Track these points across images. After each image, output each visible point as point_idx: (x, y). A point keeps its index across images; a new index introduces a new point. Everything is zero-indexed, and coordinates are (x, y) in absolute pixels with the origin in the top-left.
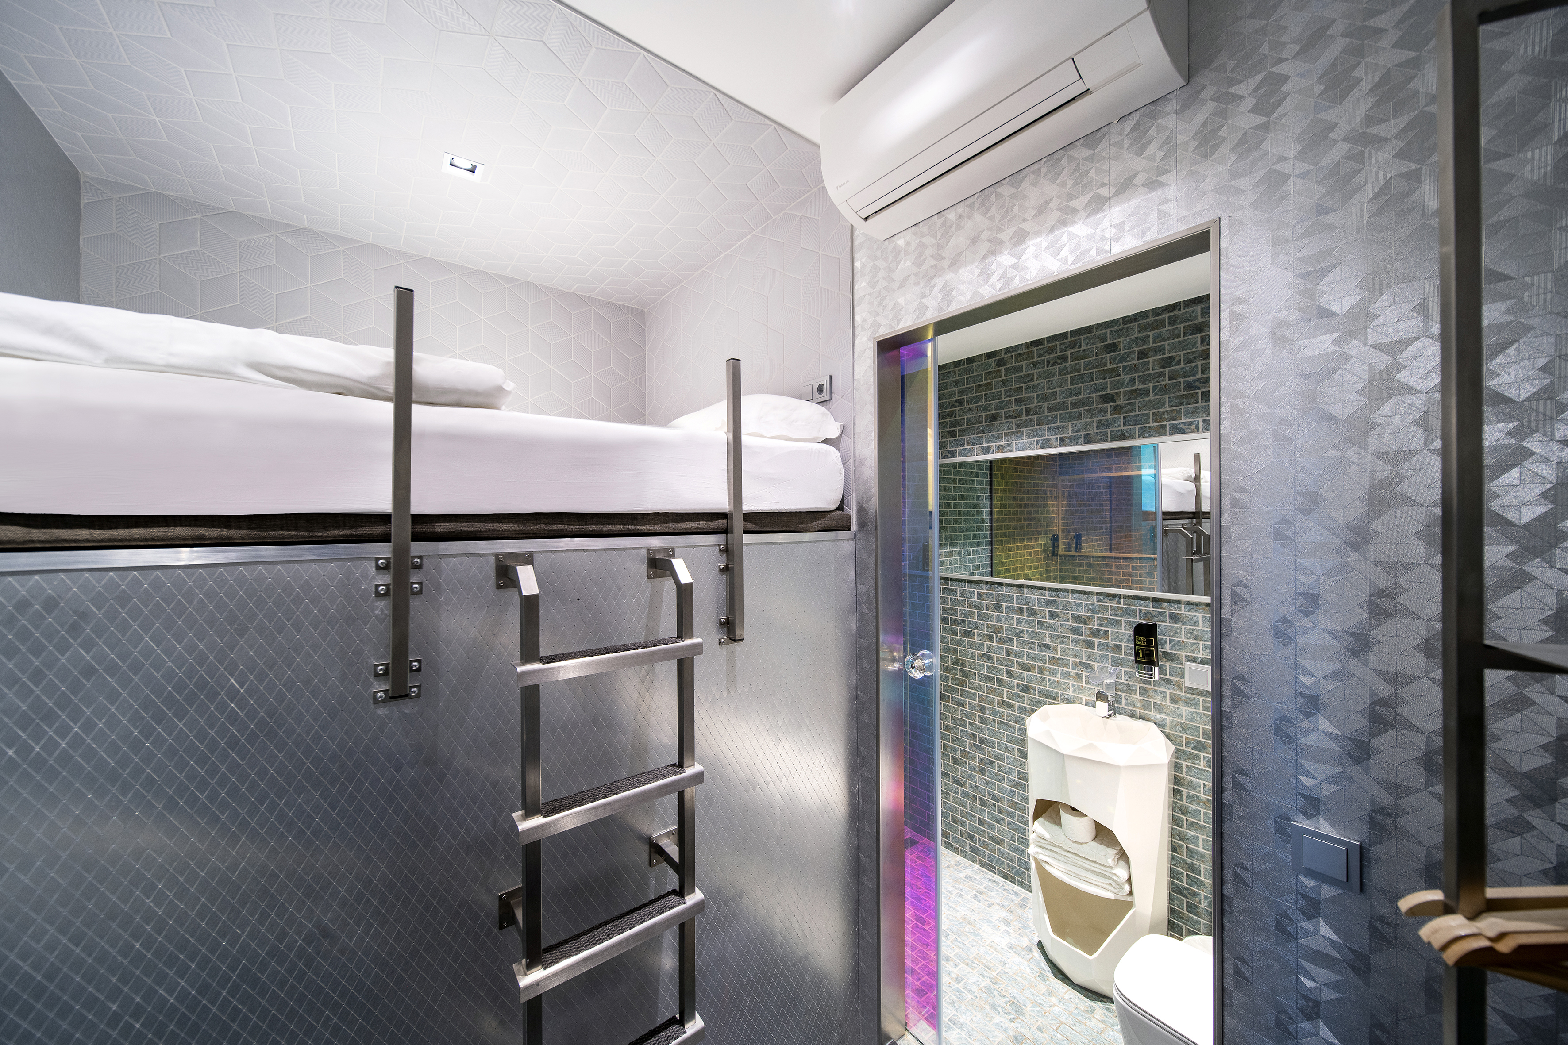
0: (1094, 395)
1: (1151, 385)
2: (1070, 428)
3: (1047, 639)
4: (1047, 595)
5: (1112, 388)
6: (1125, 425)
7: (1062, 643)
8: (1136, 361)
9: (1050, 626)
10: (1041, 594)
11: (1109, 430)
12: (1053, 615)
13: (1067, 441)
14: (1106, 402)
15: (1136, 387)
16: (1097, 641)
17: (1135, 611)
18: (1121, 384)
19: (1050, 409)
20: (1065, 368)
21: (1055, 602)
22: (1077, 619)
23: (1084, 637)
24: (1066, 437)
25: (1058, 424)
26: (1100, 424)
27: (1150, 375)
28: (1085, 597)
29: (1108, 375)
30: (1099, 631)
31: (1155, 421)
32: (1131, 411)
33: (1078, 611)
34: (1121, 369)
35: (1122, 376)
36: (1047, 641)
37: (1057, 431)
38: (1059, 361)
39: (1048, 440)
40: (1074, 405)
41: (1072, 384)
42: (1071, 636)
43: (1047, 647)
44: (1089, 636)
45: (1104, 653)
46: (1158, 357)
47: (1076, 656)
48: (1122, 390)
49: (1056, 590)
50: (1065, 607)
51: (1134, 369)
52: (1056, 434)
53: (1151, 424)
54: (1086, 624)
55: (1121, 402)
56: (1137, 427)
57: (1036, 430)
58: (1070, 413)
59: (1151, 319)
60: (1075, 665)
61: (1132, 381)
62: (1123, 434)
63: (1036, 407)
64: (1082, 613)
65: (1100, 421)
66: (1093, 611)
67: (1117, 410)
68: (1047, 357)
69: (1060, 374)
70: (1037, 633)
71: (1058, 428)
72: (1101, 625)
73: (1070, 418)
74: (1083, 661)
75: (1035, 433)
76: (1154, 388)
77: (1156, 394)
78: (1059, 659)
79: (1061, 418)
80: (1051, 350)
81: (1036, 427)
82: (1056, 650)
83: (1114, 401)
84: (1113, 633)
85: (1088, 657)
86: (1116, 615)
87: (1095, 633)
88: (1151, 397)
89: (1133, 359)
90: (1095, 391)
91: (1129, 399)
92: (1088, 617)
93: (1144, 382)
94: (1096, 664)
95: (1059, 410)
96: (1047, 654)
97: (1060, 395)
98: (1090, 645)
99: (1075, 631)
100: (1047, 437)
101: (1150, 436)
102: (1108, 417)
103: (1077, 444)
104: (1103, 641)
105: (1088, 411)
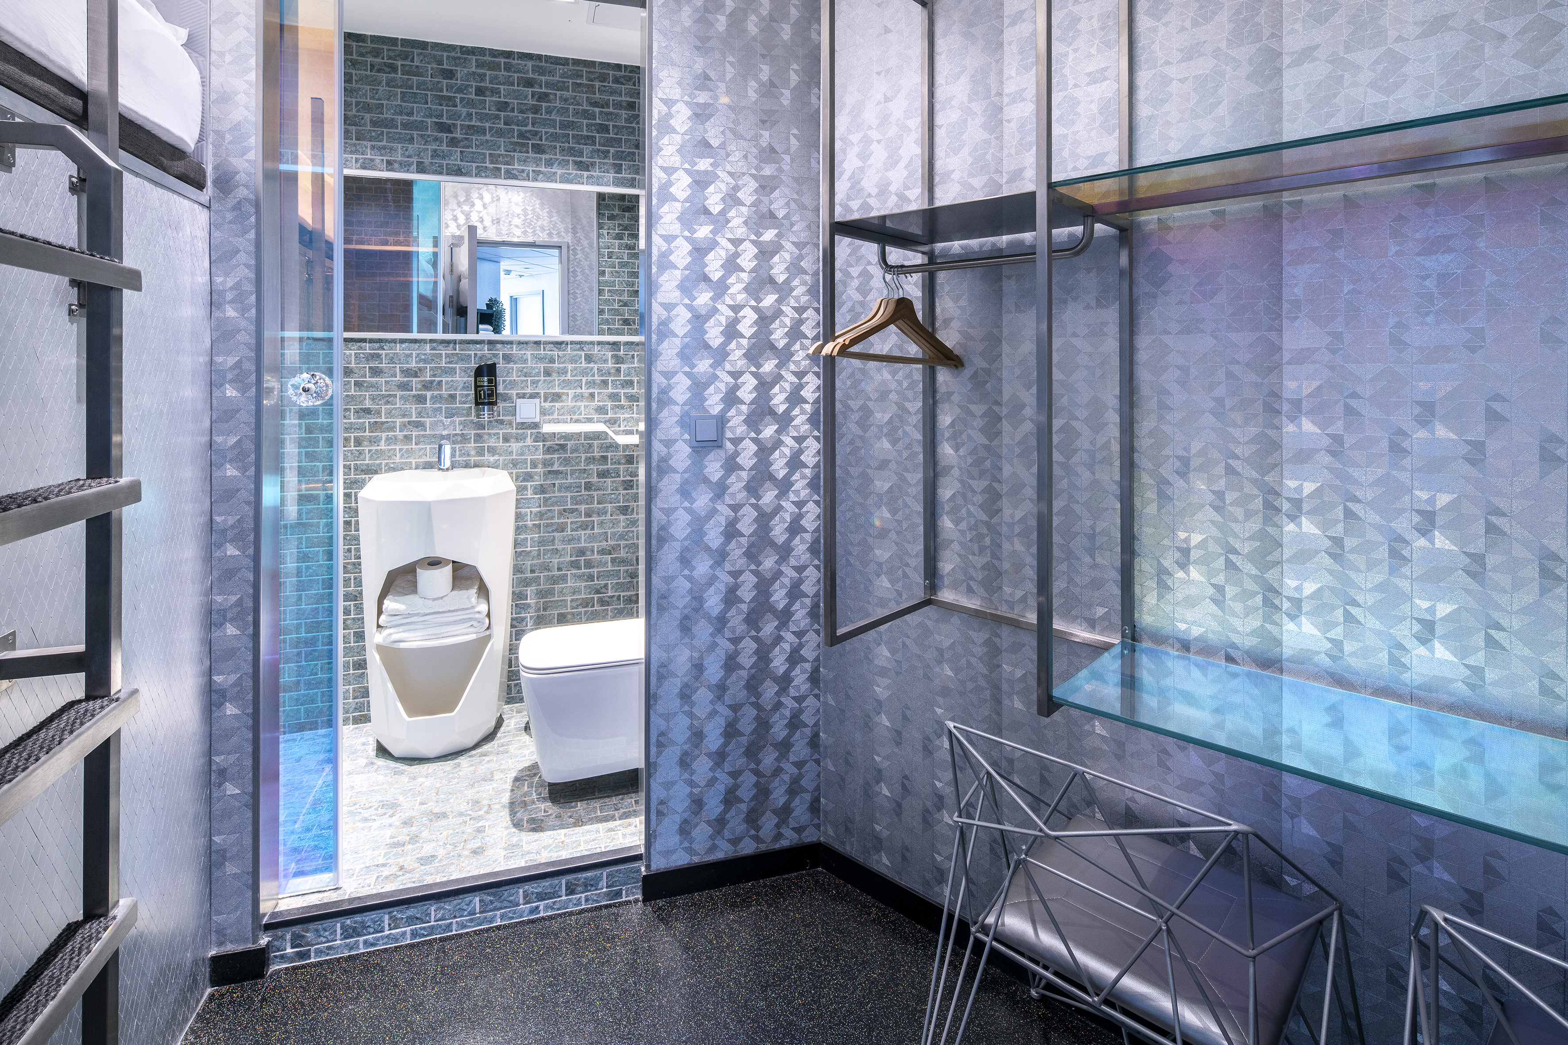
0: (429, 120)
1: (487, 125)
2: (400, 151)
3: (367, 402)
4: (368, 349)
5: (449, 118)
6: (461, 160)
7: (388, 402)
8: (473, 96)
9: (372, 386)
10: (361, 348)
11: (445, 162)
12: (376, 372)
13: (396, 165)
14: (442, 131)
15: (473, 123)
16: (429, 394)
17: (470, 356)
18: (457, 116)
19: (374, 123)
20: (393, 80)
21: (378, 356)
22: (406, 372)
23: (414, 392)
24: (395, 161)
25: (384, 143)
26: (435, 154)
27: (487, 114)
28: (416, 346)
29: (444, 103)
30: (432, 382)
31: (492, 162)
32: (468, 147)
33: (408, 363)
34: (458, 100)
35: (459, 108)
36: (368, 404)
37: (383, 152)
38: (387, 69)
39: (372, 160)
40: (405, 126)
41: (403, 100)
42: (399, 393)
43: (368, 411)
44: (420, 390)
45: (438, 405)
46: (494, 99)
47: (404, 416)
48: (459, 122)
49: (380, 341)
50: (392, 361)
51: (471, 103)
52: (382, 155)
53: (487, 165)
54: (416, 376)
55: (458, 134)
56: (474, 165)
57: (355, 145)
58: (400, 133)
59: (488, 58)
60: (403, 426)
61: (469, 115)
62: (460, 170)
63: (355, 116)
64: (413, 365)
65: (435, 151)
66: (425, 361)
67: (453, 142)
68: (370, 59)
69: (388, 85)
70: (353, 397)
71: (384, 148)
72: (434, 376)
73: (400, 140)
74: (414, 419)
75: (353, 149)
76: (491, 129)
77: (492, 136)
78: (383, 423)
79: (388, 138)
80: (376, 53)
81: (354, 141)
82: (378, 413)
83: (450, 132)
84: (447, 382)
85: (419, 414)
86: (450, 362)
87: (427, 386)
88: (488, 137)
89: (471, 93)
90: (430, 116)
91: (466, 134)
92: (420, 369)
93: (481, 120)
94: (428, 420)
95: (386, 127)
96: (367, 421)
97: (388, 110)
98: (421, 399)
99: (404, 386)
100: (369, 156)
101: (486, 177)
102: (444, 148)
103: (408, 171)
104: (436, 393)
105: (422, 136)
